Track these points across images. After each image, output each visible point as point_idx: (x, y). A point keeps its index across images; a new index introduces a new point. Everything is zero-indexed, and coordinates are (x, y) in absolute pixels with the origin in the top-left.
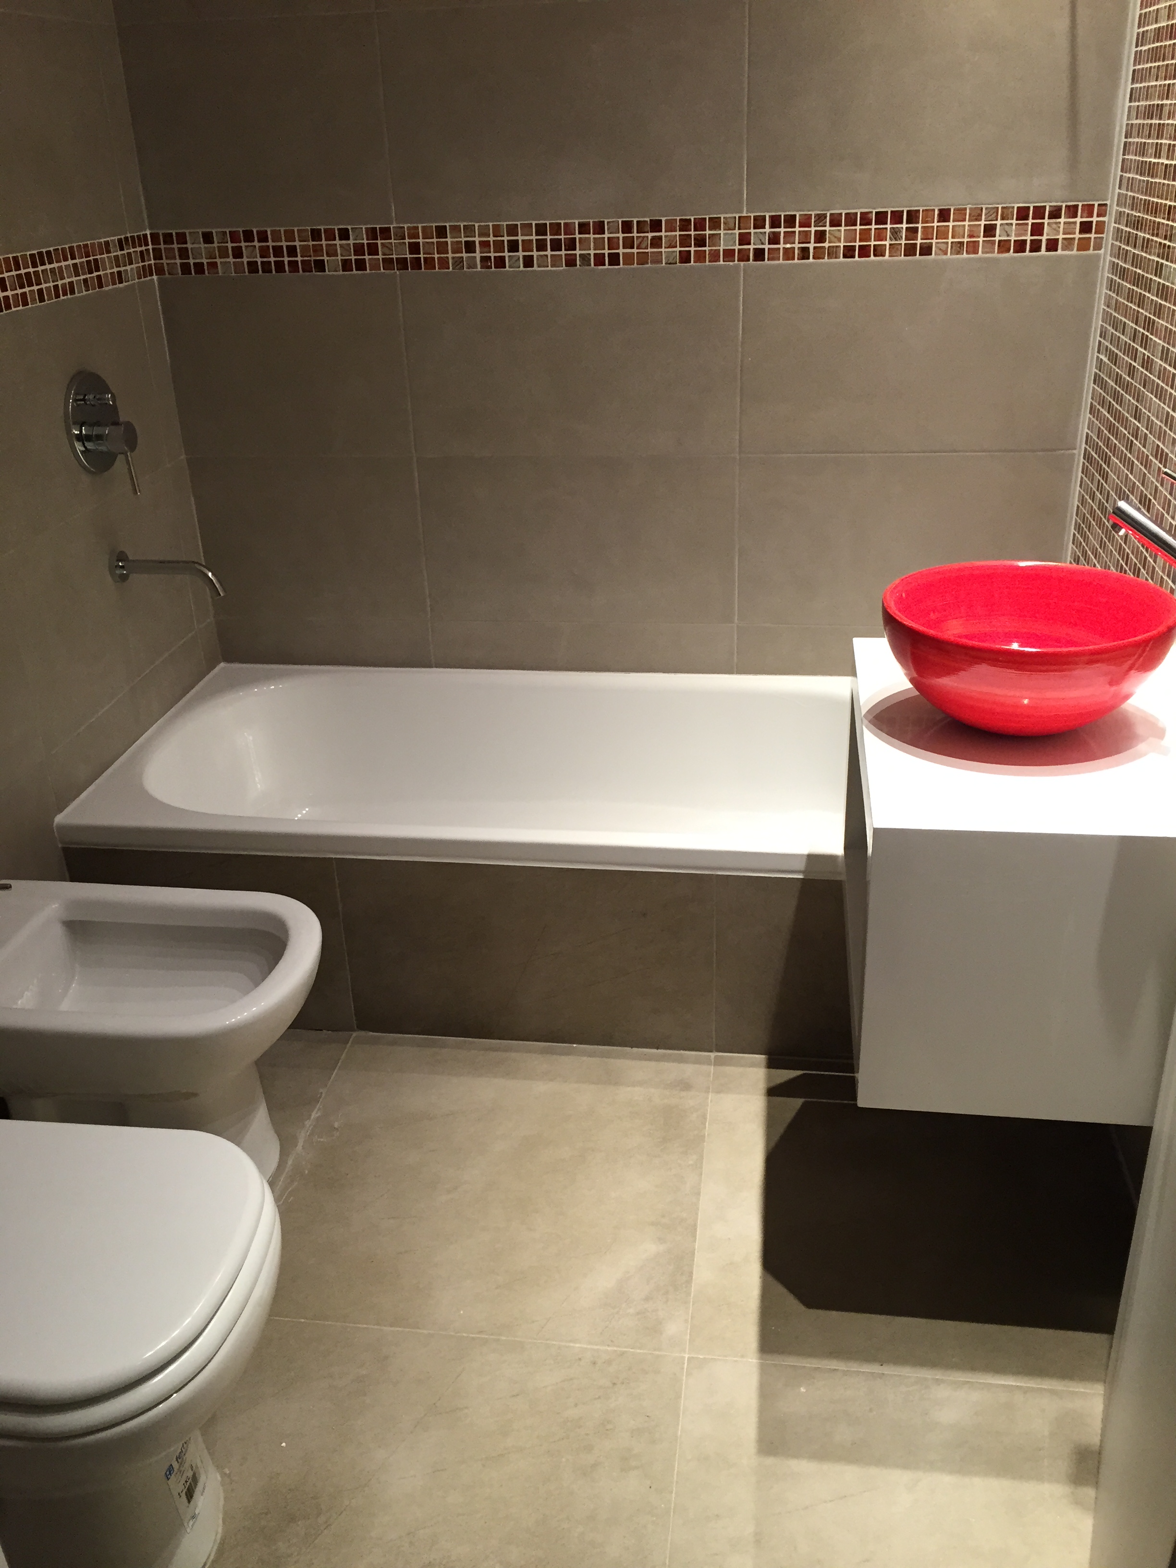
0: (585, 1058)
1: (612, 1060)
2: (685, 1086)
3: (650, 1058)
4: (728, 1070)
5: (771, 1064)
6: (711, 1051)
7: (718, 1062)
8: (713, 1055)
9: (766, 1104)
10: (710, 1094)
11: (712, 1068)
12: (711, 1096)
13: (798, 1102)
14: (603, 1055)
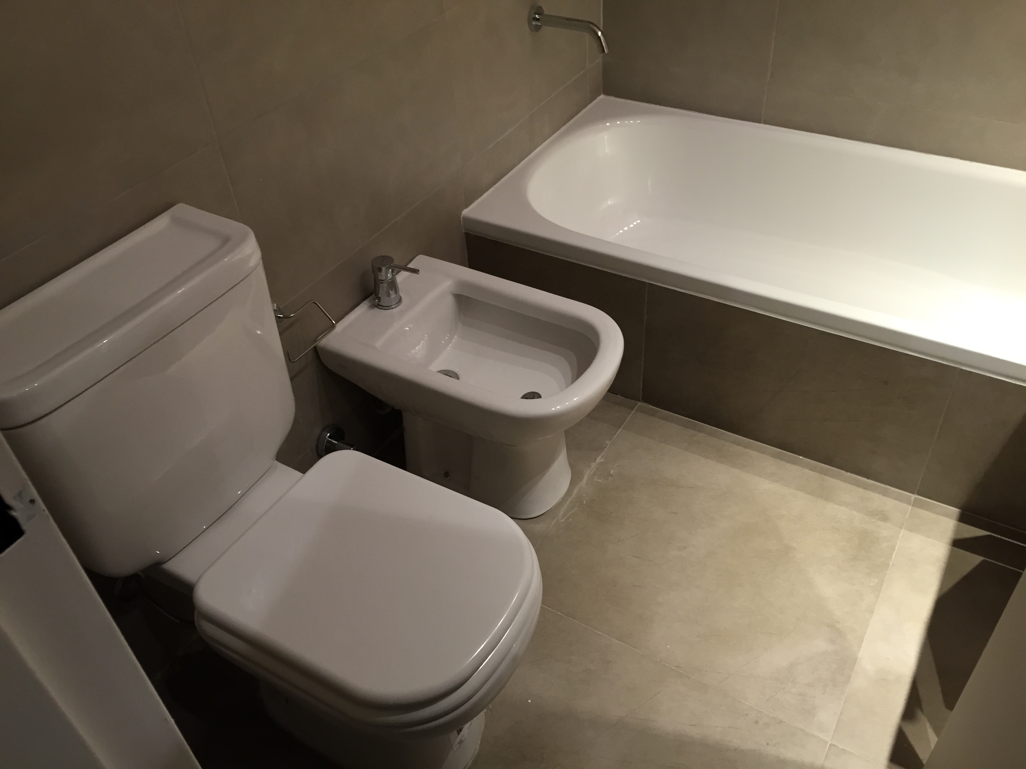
0: (806, 471)
1: (828, 478)
2: (885, 518)
3: (859, 485)
4: (923, 512)
5: (963, 518)
6: (913, 493)
7: (916, 504)
8: (913, 496)
9: (949, 552)
10: (903, 530)
11: (910, 507)
12: (903, 531)
13: (976, 559)
14: (822, 472)
